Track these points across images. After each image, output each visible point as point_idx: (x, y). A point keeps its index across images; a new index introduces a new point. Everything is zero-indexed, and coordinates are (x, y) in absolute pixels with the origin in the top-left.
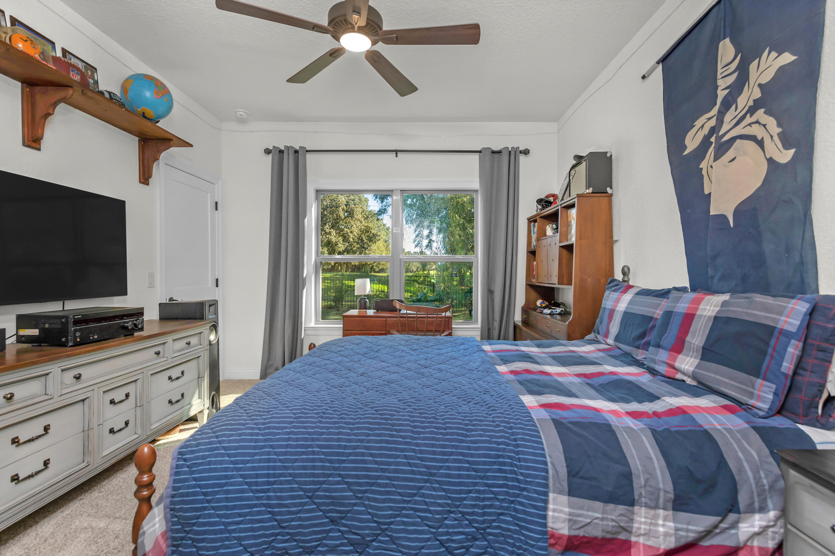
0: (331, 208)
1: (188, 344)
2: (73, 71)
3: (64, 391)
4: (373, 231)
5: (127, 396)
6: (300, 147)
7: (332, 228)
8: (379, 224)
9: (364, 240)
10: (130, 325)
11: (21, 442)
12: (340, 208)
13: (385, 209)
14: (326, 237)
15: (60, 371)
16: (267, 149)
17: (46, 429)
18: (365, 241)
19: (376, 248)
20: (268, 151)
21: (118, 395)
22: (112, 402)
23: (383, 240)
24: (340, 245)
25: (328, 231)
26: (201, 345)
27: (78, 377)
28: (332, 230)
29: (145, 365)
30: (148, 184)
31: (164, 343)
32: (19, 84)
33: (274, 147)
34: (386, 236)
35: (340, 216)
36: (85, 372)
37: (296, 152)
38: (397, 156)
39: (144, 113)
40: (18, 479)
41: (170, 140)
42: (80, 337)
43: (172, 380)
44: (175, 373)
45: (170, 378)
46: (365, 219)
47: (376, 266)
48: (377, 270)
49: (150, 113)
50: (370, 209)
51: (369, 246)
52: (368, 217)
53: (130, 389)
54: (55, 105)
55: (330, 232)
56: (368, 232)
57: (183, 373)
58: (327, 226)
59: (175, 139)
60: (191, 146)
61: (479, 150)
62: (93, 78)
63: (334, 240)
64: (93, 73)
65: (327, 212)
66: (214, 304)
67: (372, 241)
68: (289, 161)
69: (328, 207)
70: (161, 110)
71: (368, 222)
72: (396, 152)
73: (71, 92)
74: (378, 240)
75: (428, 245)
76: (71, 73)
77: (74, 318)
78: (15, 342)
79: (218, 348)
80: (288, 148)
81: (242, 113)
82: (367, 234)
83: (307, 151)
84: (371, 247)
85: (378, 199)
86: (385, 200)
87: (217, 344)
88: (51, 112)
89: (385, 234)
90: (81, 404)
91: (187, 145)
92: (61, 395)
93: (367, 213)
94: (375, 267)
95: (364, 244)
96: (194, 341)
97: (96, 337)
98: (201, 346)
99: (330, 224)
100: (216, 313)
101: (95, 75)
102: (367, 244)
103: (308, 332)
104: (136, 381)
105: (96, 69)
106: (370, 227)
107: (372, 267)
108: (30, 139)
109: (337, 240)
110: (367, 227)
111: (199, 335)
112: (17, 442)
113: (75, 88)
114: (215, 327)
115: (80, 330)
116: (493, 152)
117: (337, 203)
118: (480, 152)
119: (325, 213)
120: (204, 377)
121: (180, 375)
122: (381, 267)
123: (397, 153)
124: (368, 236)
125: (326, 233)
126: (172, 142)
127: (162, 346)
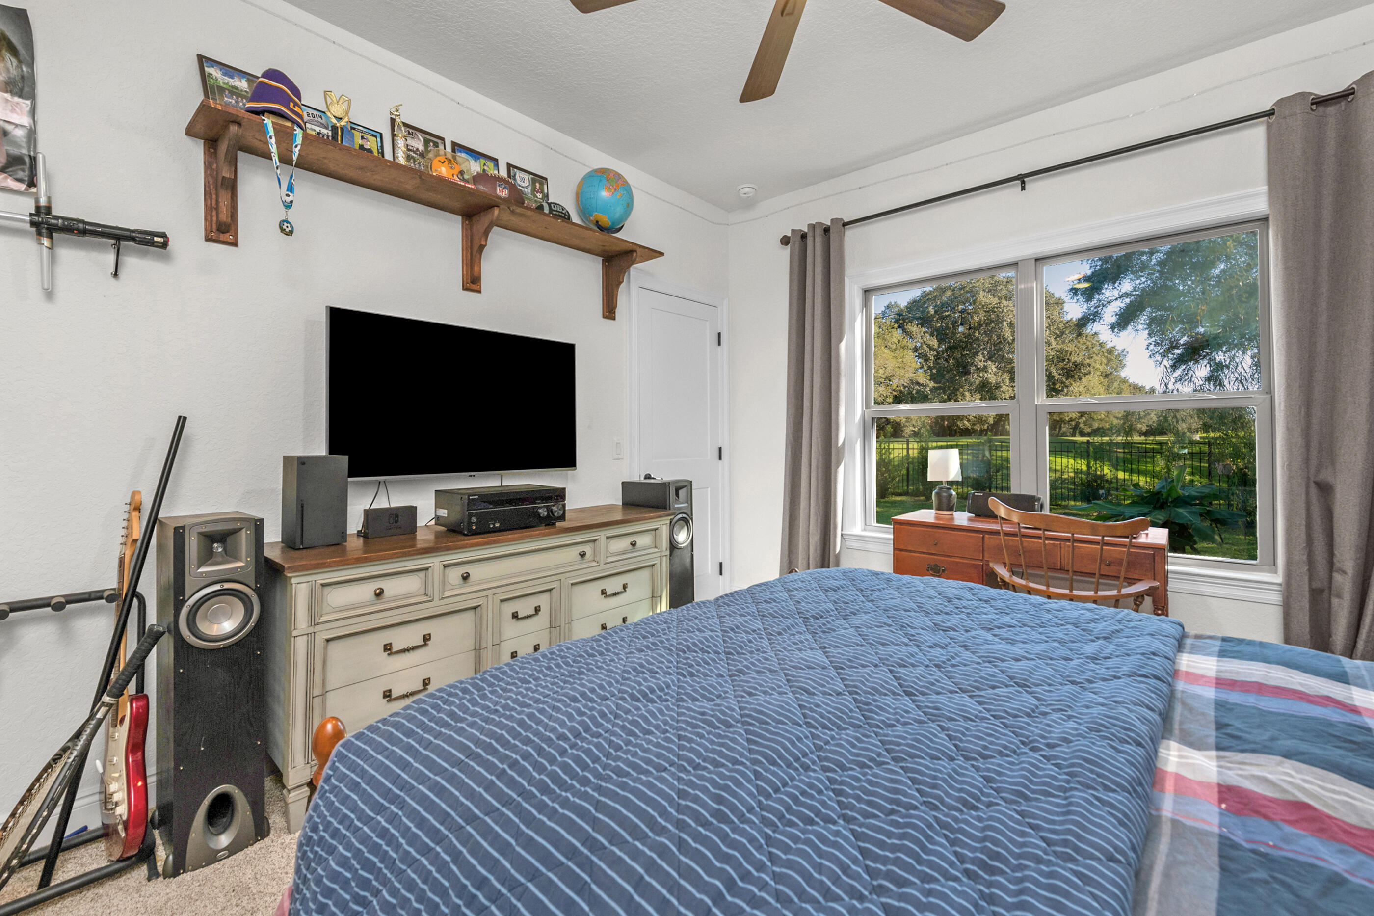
0: (987, 324)
1: (633, 544)
2: (500, 186)
3: (447, 594)
4: (1073, 358)
5: (537, 610)
6: (832, 220)
7: (990, 359)
8: (1088, 343)
9: (1054, 377)
10: (543, 512)
11: (394, 649)
12: (1005, 324)
13: (1097, 312)
14: (978, 376)
15: (442, 567)
16: (785, 236)
17: (427, 638)
18: (1057, 377)
19: (1081, 389)
20: (785, 241)
21: (525, 607)
22: (515, 616)
23: (1099, 373)
24: (1004, 388)
25: (981, 365)
26: (656, 547)
27: (466, 577)
28: (989, 363)
29: (563, 570)
30: (614, 319)
31: (595, 541)
32: (460, 218)
33: (793, 231)
34: (1107, 365)
35: (1004, 338)
36: (477, 572)
37: (827, 230)
38: (1023, 188)
39: (597, 222)
40: (390, 696)
41: (631, 252)
42: (476, 524)
43: (607, 596)
44: (613, 585)
45: (603, 592)
46: (1058, 336)
47: (1085, 423)
48: (1088, 430)
49: (605, 220)
50: (1068, 317)
51: (1067, 387)
52: (1063, 333)
53: (543, 601)
54: (486, 233)
55: (985, 367)
56: (1064, 360)
57: (625, 587)
58: (980, 357)
59: (639, 250)
60: (662, 254)
61: (1268, 109)
62: (542, 192)
63: (993, 379)
64: (541, 184)
65: (979, 333)
66: (687, 485)
67: (1073, 377)
68: (815, 247)
69: (981, 325)
70: (618, 211)
71: (1063, 342)
72: (1022, 179)
73: (496, 211)
74: (1085, 375)
75: (1211, 376)
76: (498, 188)
77: (469, 499)
78: (433, 522)
79: (692, 555)
80: (812, 227)
81: (747, 190)
82: (1061, 365)
83: (845, 224)
84: (1071, 389)
85: (1079, 296)
86: (1097, 296)
87: (690, 549)
88: (483, 243)
89: (1105, 361)
90: (472, 613)
91: (654, 254)
92: (443, 598)
93: (1061, 325)
94: (1081, 425)
95: (1054, 384)
96: (643, 541)
97: (497, 525)
98: (656, 550)
99: (986, 353)
100: (690, 500)
101: (545, 186)
102: (1062, 383)
103: (850, 543)
104: (550, 590)
105: (546, 179)
106: (1067, 351)
107: (1077, 424)
108: (469, 281)
109: (999, 380)
110: (1061, 351)
111: (653, 532)
112: (390, 650)
113: (501, 206)
114: (686, 521)
115: (476, 515)
116: (1321, 102)
117: (998, 316)
118: (1270, 113)
119: (977, 334)
120: (660, 597)
121: (620, 589)
122: (1096, 425)
123: (1023, 182)
124: (1063, 369)
125: (978, 369)
126: (635, 255)
127: (591, 545)
